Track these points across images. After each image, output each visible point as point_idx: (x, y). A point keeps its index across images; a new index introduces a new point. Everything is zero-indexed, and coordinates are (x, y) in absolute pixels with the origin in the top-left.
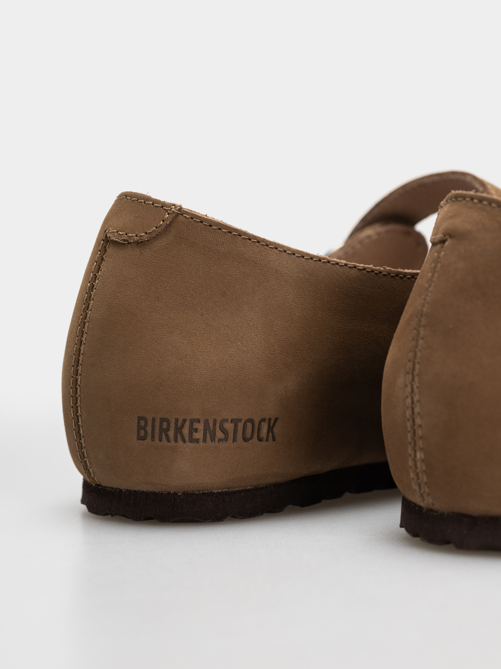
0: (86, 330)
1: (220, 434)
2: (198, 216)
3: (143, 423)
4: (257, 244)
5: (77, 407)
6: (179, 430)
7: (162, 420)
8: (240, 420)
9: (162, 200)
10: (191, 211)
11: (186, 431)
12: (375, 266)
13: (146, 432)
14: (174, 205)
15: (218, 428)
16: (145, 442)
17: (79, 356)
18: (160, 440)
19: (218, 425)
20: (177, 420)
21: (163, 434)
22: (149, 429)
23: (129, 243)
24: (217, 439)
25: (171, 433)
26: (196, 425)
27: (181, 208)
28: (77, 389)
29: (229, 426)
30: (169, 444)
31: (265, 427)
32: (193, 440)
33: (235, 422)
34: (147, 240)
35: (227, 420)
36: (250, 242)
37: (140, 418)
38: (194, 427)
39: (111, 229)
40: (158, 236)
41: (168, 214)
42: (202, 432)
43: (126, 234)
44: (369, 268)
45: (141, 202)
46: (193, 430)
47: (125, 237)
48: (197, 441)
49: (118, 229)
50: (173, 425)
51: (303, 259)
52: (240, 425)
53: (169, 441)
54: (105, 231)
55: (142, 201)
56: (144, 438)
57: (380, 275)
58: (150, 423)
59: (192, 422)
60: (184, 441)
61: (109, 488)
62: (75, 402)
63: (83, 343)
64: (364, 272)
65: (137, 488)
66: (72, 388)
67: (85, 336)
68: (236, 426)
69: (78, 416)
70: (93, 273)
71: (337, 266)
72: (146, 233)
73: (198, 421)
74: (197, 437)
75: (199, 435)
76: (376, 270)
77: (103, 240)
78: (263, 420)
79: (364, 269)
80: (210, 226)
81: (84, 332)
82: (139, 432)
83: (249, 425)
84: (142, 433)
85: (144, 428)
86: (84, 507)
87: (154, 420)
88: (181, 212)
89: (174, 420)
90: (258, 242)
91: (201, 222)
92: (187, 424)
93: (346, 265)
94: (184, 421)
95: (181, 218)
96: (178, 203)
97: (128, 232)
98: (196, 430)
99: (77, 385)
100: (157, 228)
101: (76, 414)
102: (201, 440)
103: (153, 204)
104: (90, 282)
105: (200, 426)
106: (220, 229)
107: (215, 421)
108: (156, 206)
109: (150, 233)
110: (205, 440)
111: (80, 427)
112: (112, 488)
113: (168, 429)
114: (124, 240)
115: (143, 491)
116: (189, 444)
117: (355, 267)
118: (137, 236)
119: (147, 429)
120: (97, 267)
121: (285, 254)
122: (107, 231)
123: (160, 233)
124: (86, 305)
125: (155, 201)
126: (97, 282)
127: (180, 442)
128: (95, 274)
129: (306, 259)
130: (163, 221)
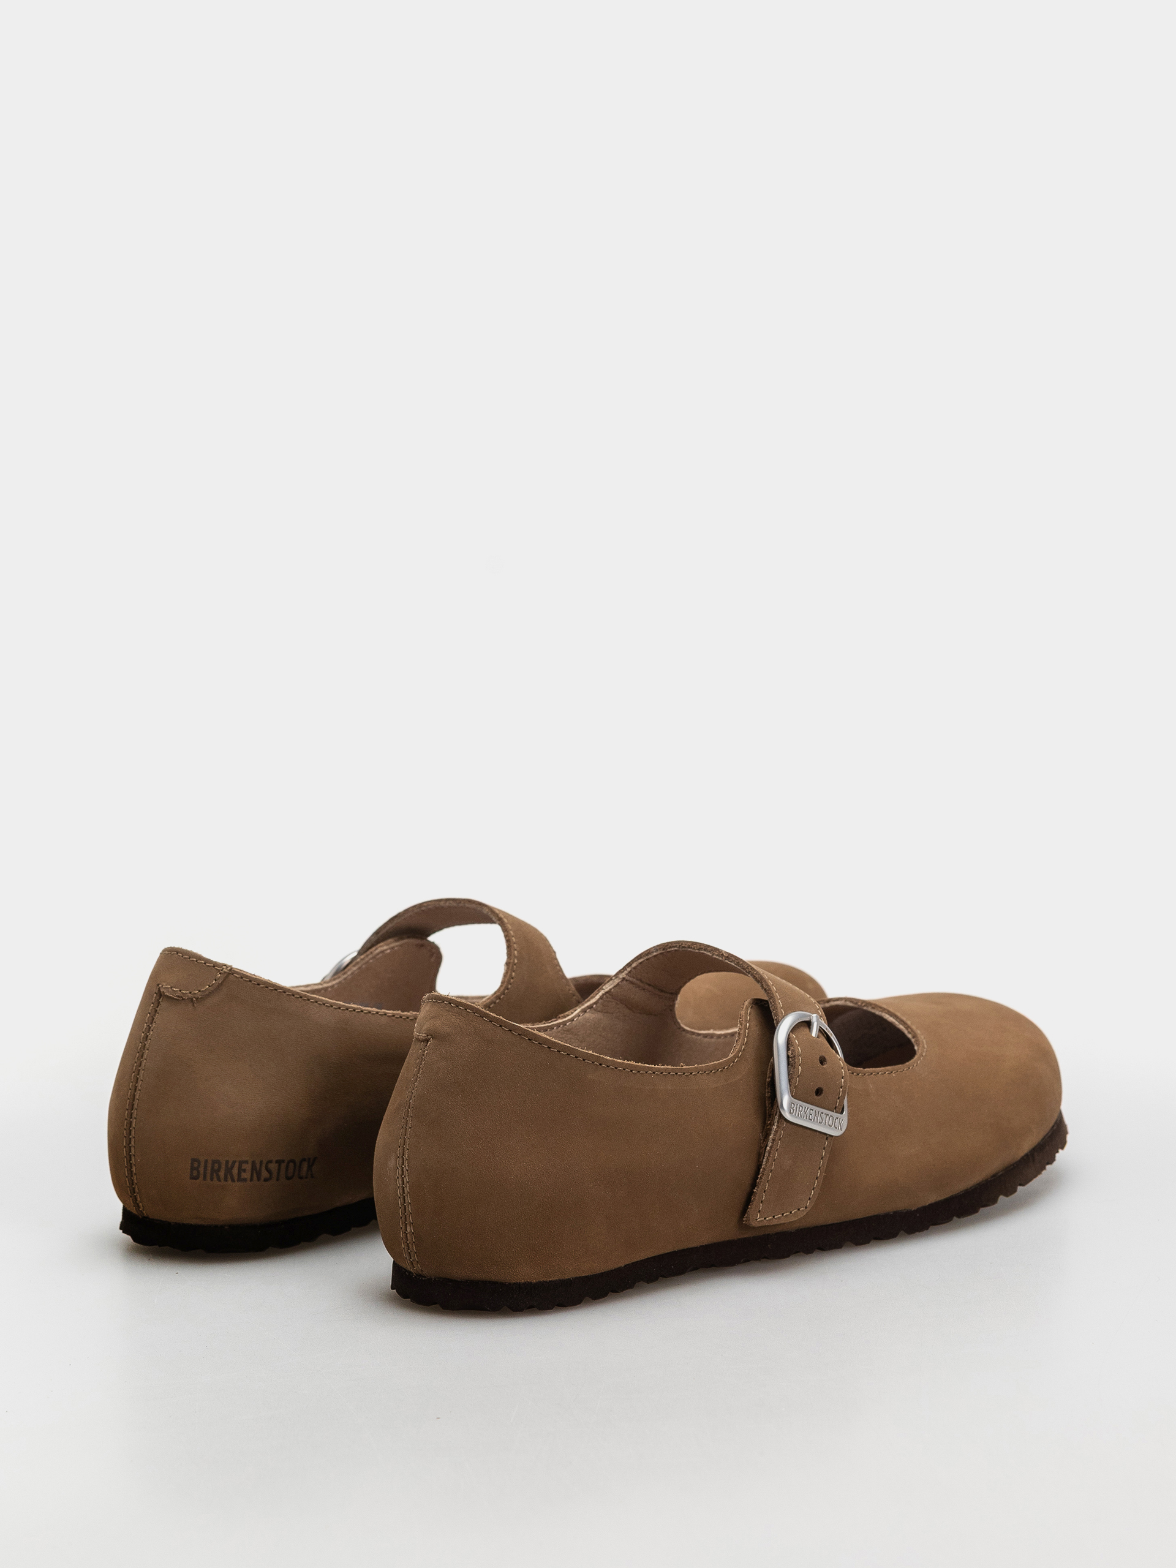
0: (141, 1077)
1: (265, 1174)
2: (248, 976)
3: (196, 1165)
4: (300, 999)
5: (130, 1147)
6: (229, 1170)
7: (214, 1162)
8: (283, 1161)
9: (214, 960)
10: (241, 971)
11: (235, 1171)
12: (403, 1012)
13: (198, 1172)
14: (225, 965)
15: (263, 1168)
16: (198, 1181)
17: (134, 1100)
18: (212, 1179)
19: (264, 1165)
20: (227, 1162)
21: (215, 1174)
22: (202, 1170)
23: (183, 999)
24: (262, 1179)
25: (222, 1174)
26: (244, 1166)
27: (232, 968)
28: (130, 1131)
29: (273, 1167)
30: (219, 1183)
31: (305, 1166)
32: (240, 1179)
33: (279, 1162)
34: (201, 998)
35: (270, 1162)
36: (293, 998)
37: (193, 1160)
38: (243, 1168)
39: (164, 984)
40: (210, 994)
41: (220, 973)
42: (250, 1173)
43: (180, 991)
44: (397, 1014)
45: (193, 961)
46: (241, 1170)
47: (179, 994)
48: (245, 1180)
49: (172, 985)
50: (223, 1166)
51: (340, 1011)
52: (283, 1166)
53: (220, 1181)
54: (158, 985)
55: (194, 959)
56: (196, 1178)
57: (408, 1020)
58: (202, 1164)
59: (241, 1163)
60: (233, 1180)
61: (158, 1220)
62: (128, 1142)
63: (137, 1090)
64: (393, 1018)
65: (185, 1222)
66: (125, 1129)
67: (140, 1083)
68: (279, 1166)
69: (130, 1156)
70: (146, 1023)
71: (370, 1015)
72: (199, 991)
73: (247, 1162)
74: (246, 1177)
75: (246, 1175)
76: (404, 1016)
77: (156, 993)
78: (304, 1160)
79: (394, 1016)
80: (258, 984)
81: (139, 1080)
82: (191, 1172)
83: (291, 1165)
84: (195, 1173)
85: (197, 1169)
86: (128, 1238)
87: (206, 1161)
88: (232, 972)
89: (224, 1162)
90: (301, 997)
91: (250, 981)
92: (237, 1164)
93: (377, 1013)
94: (234, 1162)
95: (231, 977)
96: (229, 963)
97: (182, 989)
98: (244, 1171)
99: (130, 1127)
100: (209, 986)
101: (129, 1154)
102: (249, 1180)
103: (205, 963)
104: (143, 1033)
105: (248, 1167)
106: (267, 987)
107: (261, 1162)
108: (209, 966)
109: (203, 991)
110: (251, 1180)
111: (133, 1165)
112: (161, 1221)
113: (219, 1170)
114: (178, 996)
115: (191, 1225)
116: (237, 1183)
117: (385, 1014)
118: (190, 993)
119: (200, 1169)
120: (151, 1019)
121: (324, 1007)
122: (160, 986)
123: (213, 991)
124: (141, 1053)
125: (207, 961)
126: (151, 1033)
127: (230, 1182)
128: (149, 1026)
129: (343, 1010)
130: (216, 980)
